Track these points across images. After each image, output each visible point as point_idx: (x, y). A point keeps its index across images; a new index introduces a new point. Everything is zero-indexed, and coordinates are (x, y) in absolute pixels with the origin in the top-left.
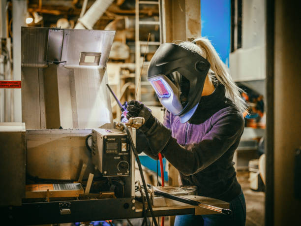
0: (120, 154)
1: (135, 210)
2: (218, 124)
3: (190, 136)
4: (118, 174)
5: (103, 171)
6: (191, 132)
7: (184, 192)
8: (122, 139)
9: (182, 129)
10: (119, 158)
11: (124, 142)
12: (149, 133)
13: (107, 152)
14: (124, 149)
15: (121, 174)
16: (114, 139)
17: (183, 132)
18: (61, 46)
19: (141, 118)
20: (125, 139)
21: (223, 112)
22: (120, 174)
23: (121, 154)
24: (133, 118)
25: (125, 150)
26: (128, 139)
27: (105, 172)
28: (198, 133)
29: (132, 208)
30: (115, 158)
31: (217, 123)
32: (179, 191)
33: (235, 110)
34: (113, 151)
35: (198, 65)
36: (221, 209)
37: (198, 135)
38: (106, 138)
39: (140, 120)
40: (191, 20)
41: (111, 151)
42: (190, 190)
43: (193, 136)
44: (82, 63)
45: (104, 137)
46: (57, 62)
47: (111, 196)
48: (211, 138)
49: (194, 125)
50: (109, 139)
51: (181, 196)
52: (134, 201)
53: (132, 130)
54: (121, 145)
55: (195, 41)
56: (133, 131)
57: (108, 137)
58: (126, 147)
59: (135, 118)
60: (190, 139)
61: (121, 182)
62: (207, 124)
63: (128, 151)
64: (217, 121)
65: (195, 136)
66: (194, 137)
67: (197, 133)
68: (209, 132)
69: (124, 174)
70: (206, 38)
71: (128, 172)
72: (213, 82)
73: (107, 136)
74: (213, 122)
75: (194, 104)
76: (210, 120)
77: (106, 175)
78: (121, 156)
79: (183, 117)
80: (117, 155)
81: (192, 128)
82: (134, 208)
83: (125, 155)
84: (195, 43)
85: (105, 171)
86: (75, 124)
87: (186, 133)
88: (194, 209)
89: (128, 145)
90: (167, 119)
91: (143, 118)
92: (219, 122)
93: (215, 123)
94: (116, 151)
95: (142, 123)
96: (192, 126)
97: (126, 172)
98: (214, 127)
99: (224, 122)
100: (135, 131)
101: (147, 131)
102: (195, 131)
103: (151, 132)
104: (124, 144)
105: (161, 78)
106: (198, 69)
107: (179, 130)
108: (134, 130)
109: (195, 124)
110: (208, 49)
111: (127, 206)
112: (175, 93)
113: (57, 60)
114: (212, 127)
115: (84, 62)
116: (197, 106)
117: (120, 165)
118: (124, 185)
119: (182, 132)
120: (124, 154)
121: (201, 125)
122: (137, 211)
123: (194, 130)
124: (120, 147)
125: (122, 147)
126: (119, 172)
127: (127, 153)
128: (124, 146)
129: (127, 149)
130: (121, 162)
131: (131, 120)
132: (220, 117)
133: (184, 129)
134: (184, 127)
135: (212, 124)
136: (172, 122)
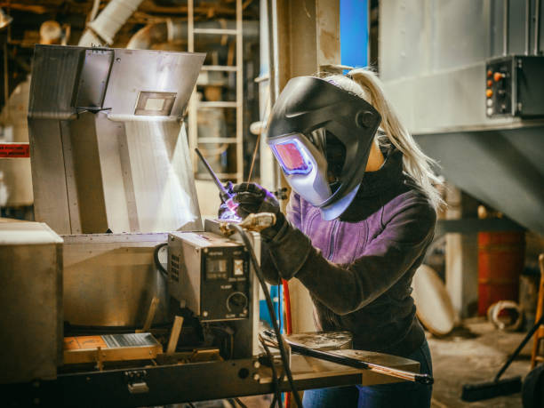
0: (231, 280)
1: (259, 380)
2: (396, 222)
3: (340, 243)
4: (227, 316)
5: (202, 312)
6: (342, 235)
7: (331, 343)
8: (236, 253)
9: (324, 230)
10: (229, 287)
11: (239, 257)
12: (275, 239)
13: (210, 276)
14: (238, 271)
15: (234, 316)
16: (220, 254)
17: (327, 236)
18: (105, 80)
19: (270, 214)
20: (240, 253)
21: (402, 200)
22: (231, 317)
23: (234, 280)
24: (256, 216)
25: (241, 273)
26: (245, 253)
27: (205, 314)
28: (356, 237)
29: (253, 376)
30: (222, 287)
31: (393, 220)
32: (323, 342)
33: (422, 197)
34: (220, 276)
35: (360, 117)
36: (414, 374)
37: (355, 243)
38: (206, 251)
39: (266, 218)
40: (324, 32)
41: (214, 276)
42: (342, 339)
43: (345, 243)
44: (140, 112)
45: (202, 250)
46: (94, 108)
47: (213, 357)
49: (347, 224)
50: (211, 254)
51: (331, 352)
52: (257, 365)
53: (253, 236)
54: (233, 264)
55: (350, 73)
56: (255, 238)
57: (211, 249)
58: (241, 267)
60: (340, 248)
61: (228, 330)
62: (373, 222)
63: (246, 274)
64: (393, 217)
65: (350, 241)
66: (348, 246)
67: (353, 238)
68: (379, 237)
69: (237, 316)
71: (245, 312)
73: (209, 248)
74: (386, 218)
75: (352, 186)
76: (379, 214)
77: (207, 318)
78: (234, 284)
79: (331, 209)
80: (226, 283)
81: (343, 229)
82: (257, 377)
83: (240, 282)
84: (351, 77)
85: (204, 311)
86: (134, 223)
87: (332, 237)
88: (361, 374)
89: (246, 263)
91: (273, 215)
92: (396, 218)
93: (390, 221)
94: (224, 275)
96: (344, 225)
97: (242, 312)
98: (387, 227)
99: (405, 218)
100: (259, 238)
102: (349, 235)
103: (280, 239)
104: (238, 263)
105: (296, 140)
107: (319, 233)
108: (257, 236)
109: (348, 221)
110: (373, 87)
111: (244, 373)
112: (320, 166)
113: (94, 106)
114: (384, 227)
115: (143, 109)
116: (357, 189)
117: (231, 300)
118: (234, 335)
119: (324, 235)
120: (239, 279)
121: (361, 224)
122: (263, 381)
123: (346, 232)
124: (230, 267)
125: (235, 267)
126: (229, 313)
127: (243, 279)
128: (239, 266)
129: (244, 270)
130: (233, 294)
131: (253, 219)
132: (398, 209)
133: (328, 231)
134: (329, 226)
135: (384, 222)
136: (304, 218)
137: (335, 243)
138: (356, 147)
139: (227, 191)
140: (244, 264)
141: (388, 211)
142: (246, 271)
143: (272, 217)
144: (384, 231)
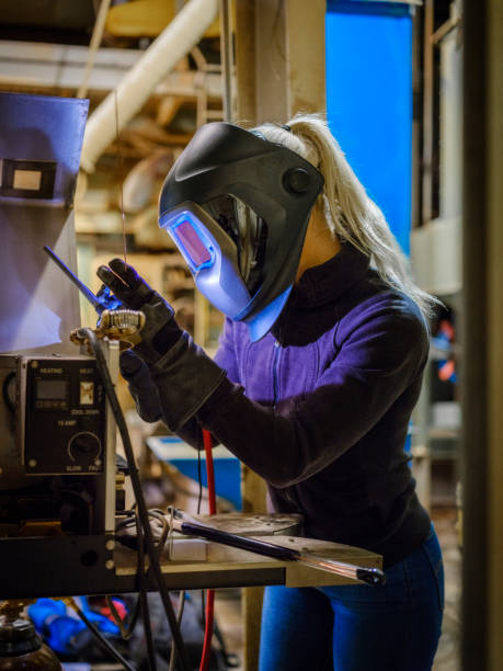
0: (75, 412)
1: (114, 569)
2: (354, 341)
3: (285, 380)
4: (68, 469)
5: (27, 460)
6: (286, 368)
7: (264, 527)
8: (83, 371)
10: (72, 423)
11: (88, 378)
13: (39, 405)
14: (86, 400)
15: (79, 468)
16: (59, 371)
17: (267, 371)
19: (137, 313)
20: (89, 371)
21: (366, 307)
22: (75, 470)
23: (80, 412)
24: (112, 313)
25: (90, 402)
27: (33, 463)
28: (304, 369)
29: (104, 563)
30: (61, 423)
31: (352, 337)
32: (252, 526)
34: (55, 404)
35: (286, 176)
36: (355, 568)
37: (303, 377)
38: (35, 365)
39: (131, 318)
41: (48, 404)
42: (283, 523)
43: (292, 379)
45: (30, 363)
48: (338, 380)
49: (292, 349)
50: (44, 371)
52: (111, 545)
53: (107, 346)
54: (78, 388)
55: (289, 124)
56: (111, 347)
57: (42, 363)
58: (92, 392)
59: (118, 312)
60: (285, 388)
61: (85, 496)
63: (99, 404)
64: (353, 331)
65: (298, 377)
66: (295, 383)
67: (301, 371)
68: (333, 365)
69: (85, 469)
71: (98, 463)
73: (39, 362)
74: (341, 335)
76: (333, 332)
77: (36, 469)
78: (79, 418)
80: (67, 416)
81: (287, 359)
82: (110, 565)
83: (92, 416)
84: (289, 129)
85: (30, 459)
87: (274, 373)
88: (285, 569)
89: (100, 388)
90: (227, 341)
91: (141, 313)
92: (355, 333)
93: (347, 339)
94: (63, 404)
95: (139, 326)
96: (288, 354)
97: (94, 465)
98: (344, 348)
99: (370, 332)
100: (117, 347)
102: (295, 368)
104: (86, 386)
106: (289, 188)
107: (257, 368)
108: (115, 346)
111: (93, 558)
112: (225, 252)
114: (338, 349)
116: (288, 292)
117: (74, 445)
118: (93, 502)
119: (264, 372)
120: (88, 412)
121: (310, 347)
122: (120, 572)
123: (292, 363)
124: (74, 393)
125: (82, 392)
126: (72, 464)
127: (95, 412)
128: (88, 390)
129: (95, 398)
130: (77, 435)
131: (106, 317)
132: (358, 319)
133: (268, 364)
134: (269, 357)
135: (338, 342)
136: (239, 349)
137: (280, 378)
140: (95, 389)
141: (344, 326)
142: (100, 399)
143: (139, 316)
144: (340, 355)
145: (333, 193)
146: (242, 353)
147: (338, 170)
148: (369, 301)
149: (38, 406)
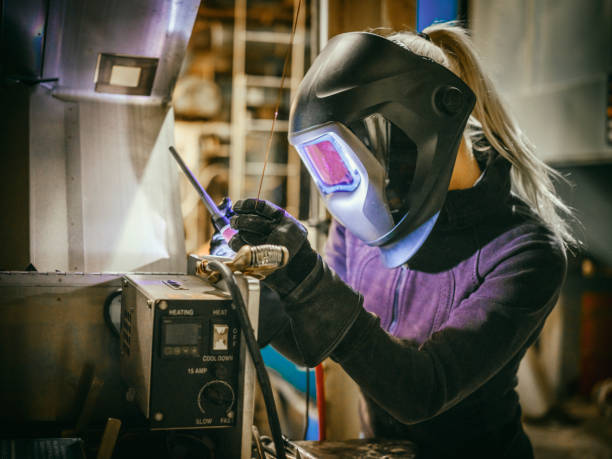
0: (207, 359)
2: (501, 273)
4: (198, 422)
5: (152, 413)
8: (216, 312)
9: (383, 283)
10: (203, 371)
11: (222, 321)
13: (168, 351)
14: (220, 345)
15: (209, 421)
16: (189, 312)
17: (387, 292)
19: (279, 248)
20: (223, 312)
21: (511, 238)
22: (205, 424)
23: (211, 359)
24: (254, 248)
25: (225, 347)
26: (232, 312)
27: (159, 417)
28: (435, 296)
30: (191, 371)
31: (497, 269)
33: (544, 232)
34: (186, 351)
37: (433, 304)
38: (163, 306)
39: (272, 254)
41: (177, 351)
43: (416, 304)
45: (158, 304)
49: (420, 275)
50: (173, 312)
53: (247, 284)
54: (211, 331)
55: (426, 31)
56: (251, 287)
57: (172, 304)
58: (226, 337)
59: (259, 247)
60: (407, 312)
62: (463, 272)
63: (234, 349)
64: (498, 264)
65: (426, 302)
66: (420, 310)
67: (430, 298)
68: (473, 296)
69: (216, 422)
70: (457, 25)
71: (230, 415)
72: (475, 151)
73: (168, 302)
74: (485, 266)
77: (161, 423)
78: (212, 367)
80: (198, 363)
81: (413, 283)
83: (224, 362)
84: (427, 37)
85: (157, 412)
86: (75, 258)
87: (396, 294)
89: (235, 331)
90: (337, 254)
92: (502, 266)
93: (492, 270)
94: (194, 351)
95: (282, 263)
96: (414, 277)
97: (225, 416)
98: (488, 280)
99: (519, 266)
100: (258, 287)
101: (291, 291)
104: (220, 329)
105: (332, 134)
106: (442, 108)
108: (254, 285)
114: (481, 280)
117: (204, 393)
119: (383, 291)
120: (221, 358)
121: (445, 274)
124: (206, 337)
125: (215, 335)
126: (202, 417)
127: (227, 358)
128: (221, 335)
129: (229, 342)
130: (208, 384)
131: (247, 254)
132: (505, 251)
133: (388, 285)
134: (392, 277)
135: (481, 272)
136: (352, 264)
137: (402, 304)
138: (432, 145)
139: (223, 214)
140: (230, 333)
141: (487, 256)
142: (234, 344)
143: (282, 252)
144: (482, 287)
145: (482, 111)
146: (355, 268)
147: (483, 82)
148: (515, 231)
149: (167, 353)
